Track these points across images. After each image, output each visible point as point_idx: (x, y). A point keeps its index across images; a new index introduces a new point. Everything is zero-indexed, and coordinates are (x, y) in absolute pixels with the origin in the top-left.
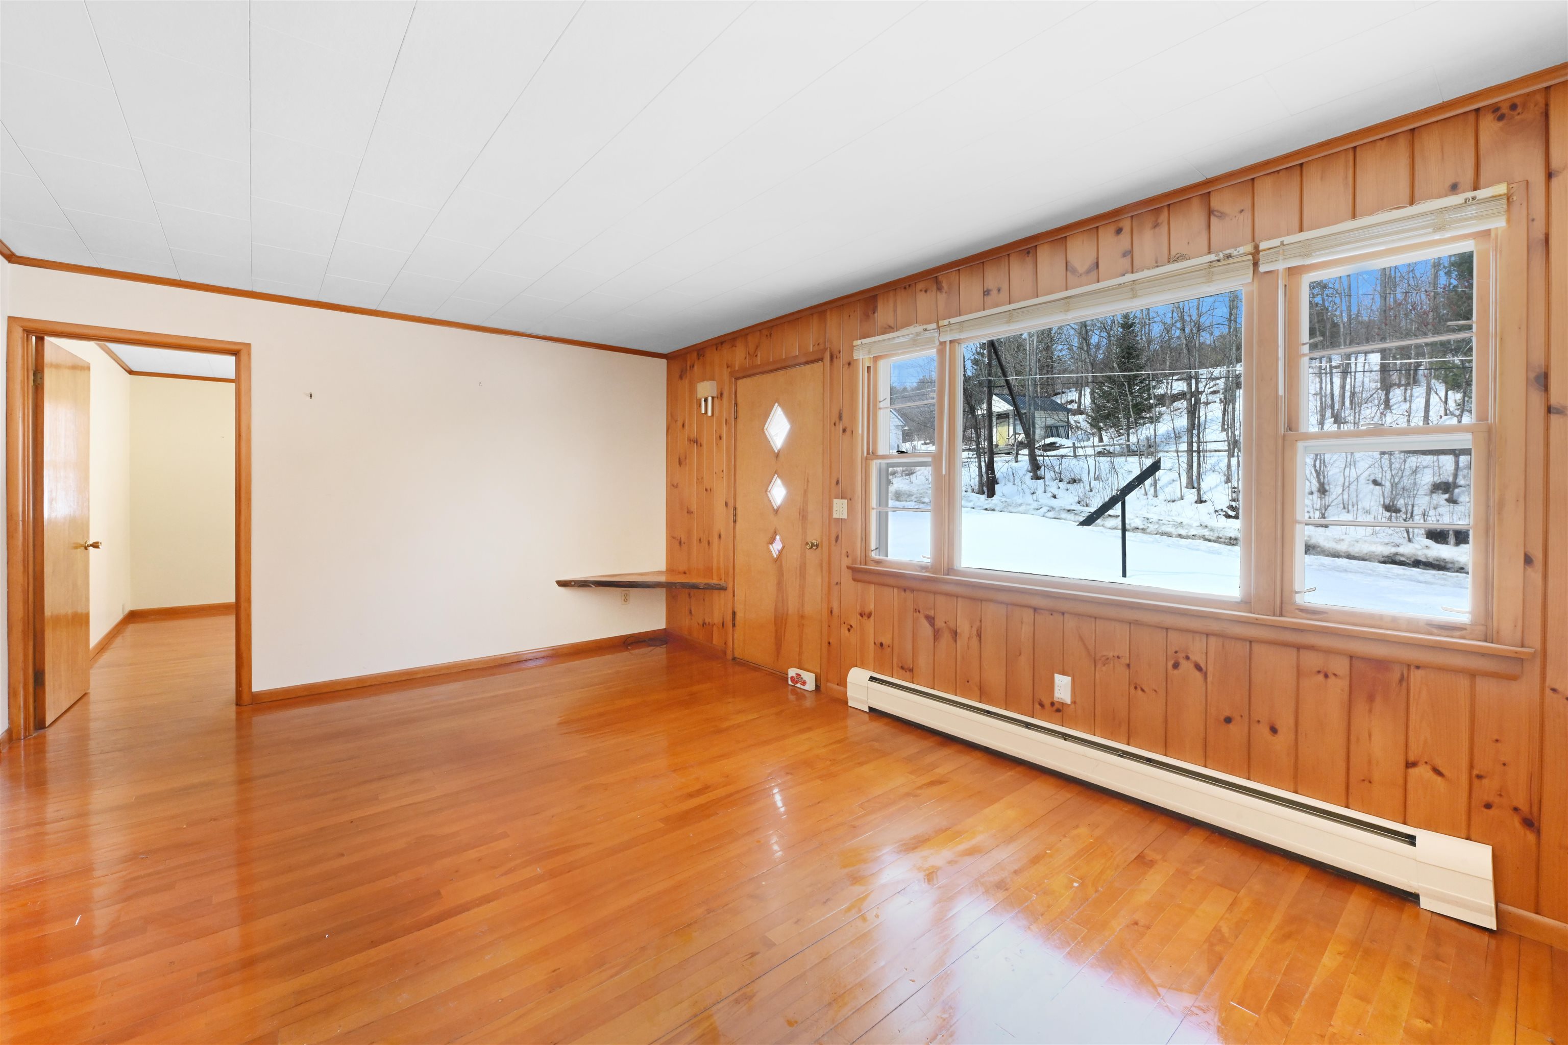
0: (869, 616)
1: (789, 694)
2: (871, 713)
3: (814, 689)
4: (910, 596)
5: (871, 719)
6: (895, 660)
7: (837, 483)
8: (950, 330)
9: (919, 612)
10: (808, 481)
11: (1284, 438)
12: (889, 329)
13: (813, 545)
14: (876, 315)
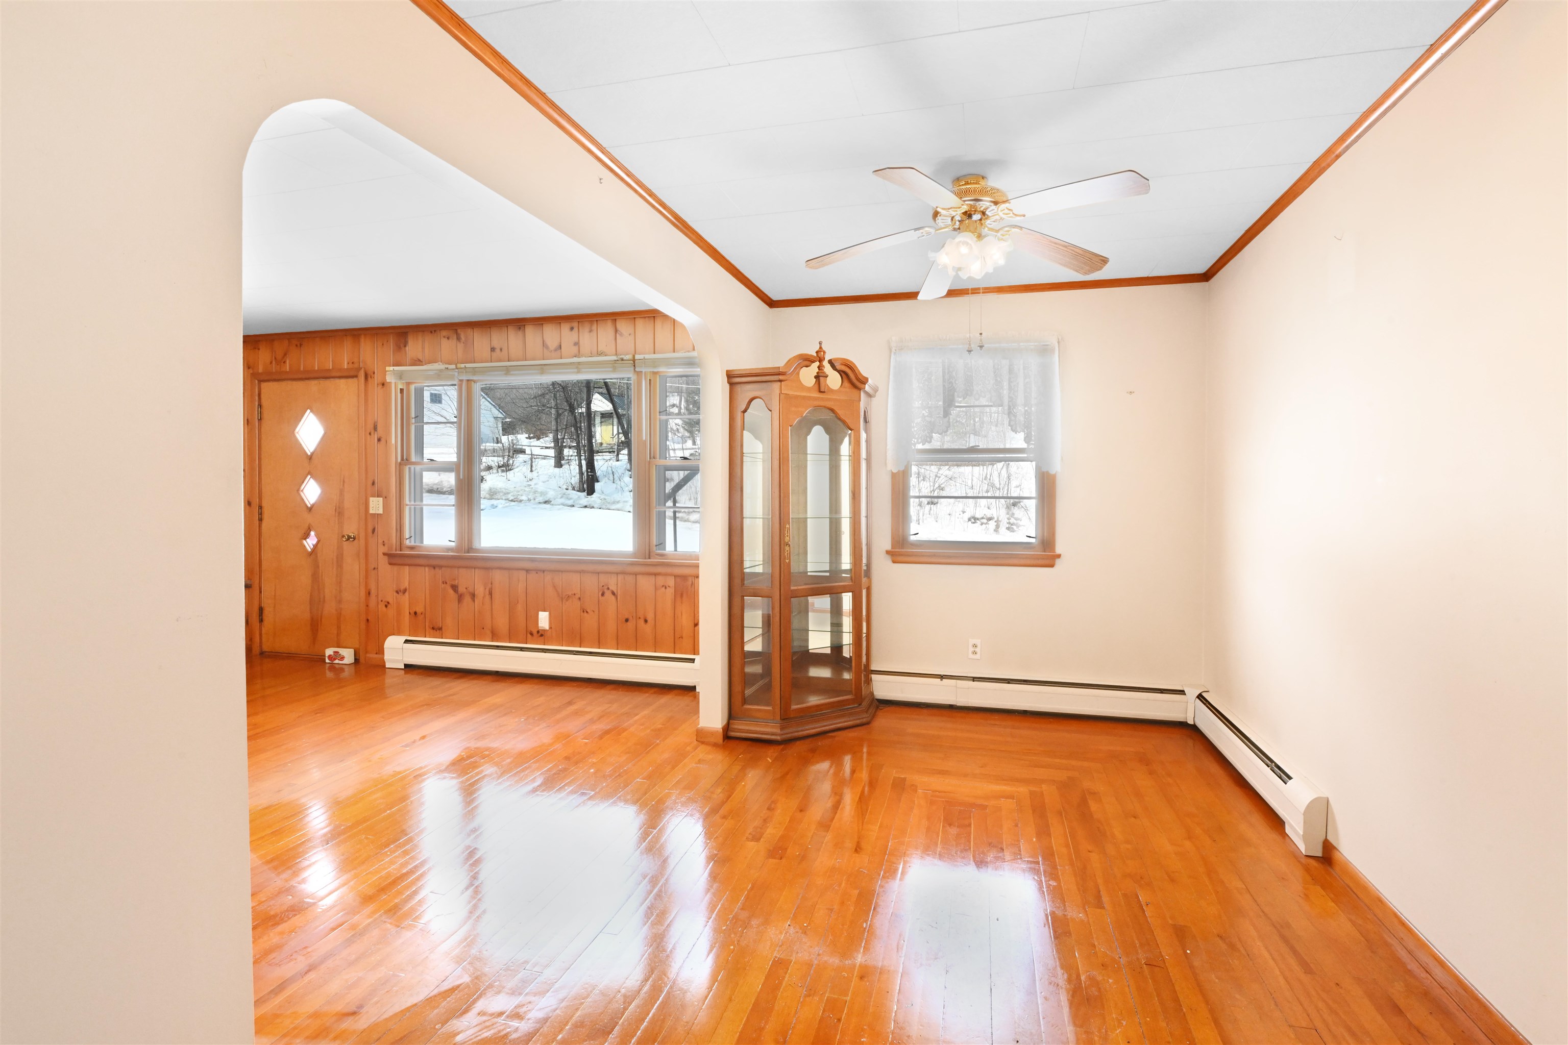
0: (405, 591)
1: (327, 672)
2: (407, 669)
3: (353, 662)
4: (439, 572)
5: (406, 673)
6: (427, 624)
7: (373, 484)
8: (466, 372)
9: (446, 583)
10: (344, 482)
11: (649, 462)
12: (417, 362)
13: (349, 537)
14: (407, 348)
